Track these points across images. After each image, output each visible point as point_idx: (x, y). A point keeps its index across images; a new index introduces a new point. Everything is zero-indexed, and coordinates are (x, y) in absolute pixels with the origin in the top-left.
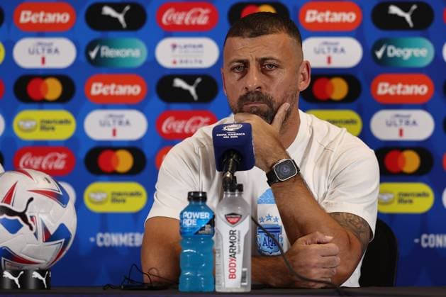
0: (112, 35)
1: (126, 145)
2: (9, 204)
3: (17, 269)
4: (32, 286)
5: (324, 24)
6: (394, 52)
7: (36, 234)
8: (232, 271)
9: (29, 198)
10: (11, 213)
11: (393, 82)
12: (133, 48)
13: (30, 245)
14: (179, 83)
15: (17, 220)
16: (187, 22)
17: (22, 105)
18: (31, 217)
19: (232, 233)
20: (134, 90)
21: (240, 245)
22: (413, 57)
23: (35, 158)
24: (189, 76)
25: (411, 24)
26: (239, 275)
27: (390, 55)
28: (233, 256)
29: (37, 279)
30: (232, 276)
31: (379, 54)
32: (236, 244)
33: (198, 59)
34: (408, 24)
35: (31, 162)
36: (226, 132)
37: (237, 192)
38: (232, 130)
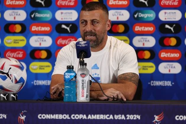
0: (39, 9)
1: (44, 49)
2: (2, 70)
3: (5, 93)
4: (11, 99)
5: (116, 5)
6: (141, 15)
7: (12, 81)
8: (83, 94)
9: (10, 68)
10: (3, 73)
11: (141, 26)
12: (47, 13)
13: (10, 85)
14: (64, 26)
15: (5, 76)
16: (66, 4)
17: (7, 34)
18: (11, 75)
19: (83, 81)
20: (47, 29)
21: (86, 85)
22: (148, 17)
23: (12, 53)
24: (67, 24)
25: (147, 5)
26: (85, 96)
27: (139, 16)
28: (83, 89)
29: (13, 97)
30: (83, 96)
31: (136, 16)
32: (84, 85)
33: (71, 18)
34: (146, 5)
35: (10, 55)
36: (80, 44)
37: (84, 66)
38: (83, 43)
